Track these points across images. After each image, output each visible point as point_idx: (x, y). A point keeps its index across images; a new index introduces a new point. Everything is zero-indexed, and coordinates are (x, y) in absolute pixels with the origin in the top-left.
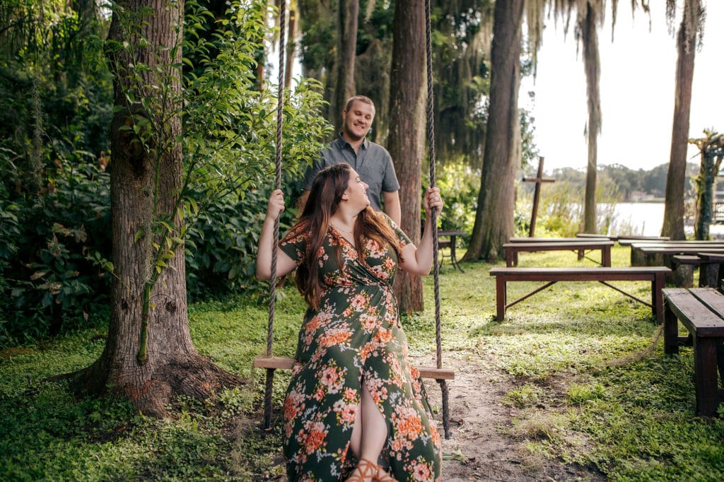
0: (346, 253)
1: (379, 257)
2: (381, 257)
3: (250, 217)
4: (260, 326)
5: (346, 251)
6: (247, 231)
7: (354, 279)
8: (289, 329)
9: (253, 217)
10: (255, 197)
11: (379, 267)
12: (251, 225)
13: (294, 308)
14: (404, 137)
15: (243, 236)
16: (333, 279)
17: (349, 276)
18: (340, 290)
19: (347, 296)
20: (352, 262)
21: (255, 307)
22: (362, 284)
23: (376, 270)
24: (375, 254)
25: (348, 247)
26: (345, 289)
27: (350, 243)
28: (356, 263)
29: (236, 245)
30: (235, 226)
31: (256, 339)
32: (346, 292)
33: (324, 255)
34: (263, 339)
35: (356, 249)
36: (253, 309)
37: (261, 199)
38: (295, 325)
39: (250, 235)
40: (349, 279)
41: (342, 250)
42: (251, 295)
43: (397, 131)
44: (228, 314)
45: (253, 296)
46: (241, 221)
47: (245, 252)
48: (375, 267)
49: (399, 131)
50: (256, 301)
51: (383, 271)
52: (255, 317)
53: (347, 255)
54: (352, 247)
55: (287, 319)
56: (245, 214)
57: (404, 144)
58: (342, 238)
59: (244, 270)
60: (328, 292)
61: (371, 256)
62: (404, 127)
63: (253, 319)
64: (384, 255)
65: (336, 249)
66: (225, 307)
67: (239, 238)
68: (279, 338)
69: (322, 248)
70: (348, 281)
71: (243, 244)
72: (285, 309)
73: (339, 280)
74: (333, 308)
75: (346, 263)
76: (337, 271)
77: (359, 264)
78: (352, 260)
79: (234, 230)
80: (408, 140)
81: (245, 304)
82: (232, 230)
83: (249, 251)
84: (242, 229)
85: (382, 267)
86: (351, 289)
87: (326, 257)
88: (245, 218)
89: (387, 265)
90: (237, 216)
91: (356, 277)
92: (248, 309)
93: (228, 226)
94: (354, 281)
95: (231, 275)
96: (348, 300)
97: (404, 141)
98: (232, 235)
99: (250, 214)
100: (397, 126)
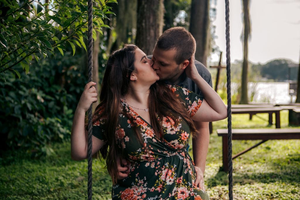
0: (144, 133)
1: (175, 133)
2: (176, 132)
3: (24, 92)
4: (34, 179)
5: (144, 130)
6: (23, 102)
7: (155, 153)
8: (59, 181)
9: (27, 91)
10: (28, 77)
11: (176, 142)
12: (26, 97)
13: (60, 160)
14: (149, 29)
15: (20, 106)
16: (137, 157)
17: (150, 152)
18: (147, 165)
19: (155, 170)
20: (151, 140)
21: (29, 160)
22: (164, 157)
23: (173, 144)
24: (171, 130)
25: (145, 126)
26: (151, 163)
27: (146, 122)
28: (154, 140)
29: (13, 112)
30: (12, 98)
31: (32, 192)
32: (153, 166)
33: (125, 137)
34: (38, 192)
35: (152, 127)
36: (28, 162)
37: (33, 78)
38: (63, 176)
39: (25, 105)
40: (152, 154)
41: (140, 130)
42: (26, 151)
43: (144, 24)
44: (8, 168)
45: (28, 151)
46: (18, 95)
47: (21, 118)
48: (173, 142)
49: (146, 25)
50: (30, 155)
51: (179, 144)
52: (30, 169)
53: (146, 134)
54: (148, 126)
55: (56, 171)
56: (21, 89)
57: (149, 35)
58: (139, 117)
59: (20, 132)
60: (136, 167)
61: (168, 133)
62: (149, 22)
63: (29, 171)
64: (179, 130)
65: (135, 129)
66: (5, 162)
67: (16, 108)
68: (52, 190)
69: (123, 129)
70: (151, 156)
71: (20, 112)
72: (53, 162)
73: (142, 156)
74: (145, 182)
75: (146, 141)
76: (139, 150)
77: (157, 141)
78: (151, 138)
79: (13, 101)
80: (152, 31)
81: (21, 158)
82: (10, 102)
83: (24, 117)
84: (18, 100)
85: (178, 141)
86: (156, 163)
87: (127, 139)
88: (21, 92)
89: (182, 138)
90: (14, 90)
91: (157, 152)
92: (24, 163)
93: (8, 99)
94: (156, 155)
95: (10, 136)
96: (156, 174)
97: (150, 32)
98: (11, 105)
99: (25, 89)
100: (144, 21)
